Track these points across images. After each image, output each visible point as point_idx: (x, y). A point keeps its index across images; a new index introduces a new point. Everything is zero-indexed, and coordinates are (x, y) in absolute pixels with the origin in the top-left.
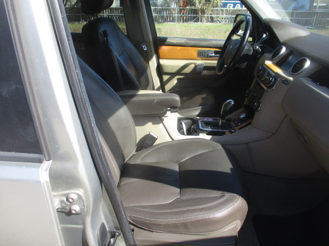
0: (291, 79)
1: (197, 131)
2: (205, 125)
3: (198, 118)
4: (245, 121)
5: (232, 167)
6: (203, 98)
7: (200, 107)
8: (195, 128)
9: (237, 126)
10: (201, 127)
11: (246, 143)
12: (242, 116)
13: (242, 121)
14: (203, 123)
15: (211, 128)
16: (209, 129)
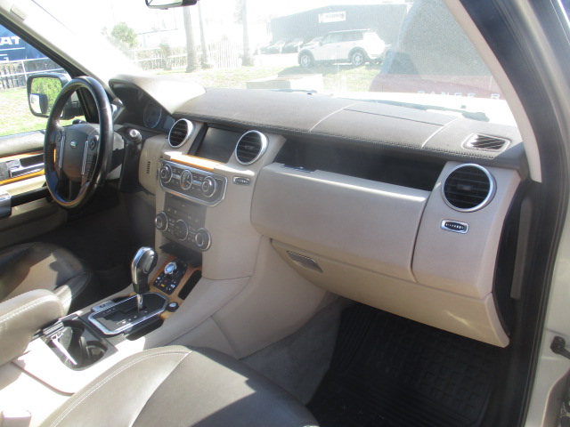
0: (249, 173)
1: (104, 342)
2: (110, 322)
3: (79, 313)
4: (181, 276)
5: (245, 379)
6: (53, 266)
7: (65, 287)
8: (92, 338)
9: (170, 292)
10: (106, 332)
11: (211, 316)
12: (169, 269)
13: (174, 278)
14: (102, 319)
15: (128, 322)
16: (128, 326)
